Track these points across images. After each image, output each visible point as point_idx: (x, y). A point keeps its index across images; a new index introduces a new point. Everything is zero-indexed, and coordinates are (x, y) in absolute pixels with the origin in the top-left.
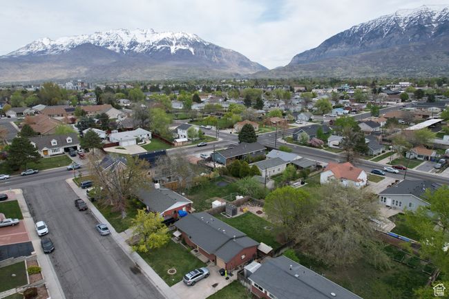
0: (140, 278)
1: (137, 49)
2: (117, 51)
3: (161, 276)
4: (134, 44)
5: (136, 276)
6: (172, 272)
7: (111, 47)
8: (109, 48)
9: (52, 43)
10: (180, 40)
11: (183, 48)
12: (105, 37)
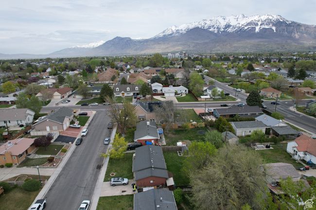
1: (230, 30)
2: (216, 32)
3: (106, 175)
4: (228, 26)
5: (96, 170)
6: (112, 174)
7: (212, 29)
8: (210, 30)
9: (177, 29)
10: (265, 21)
11: (267, 27)
12: (208, 23)
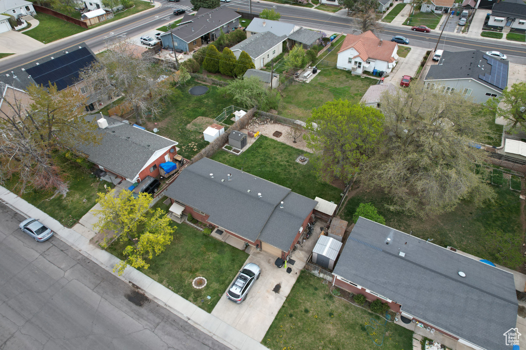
0: (151, 311)
3: (186, 296)
5: (143, 310)
6: (200, 283)
